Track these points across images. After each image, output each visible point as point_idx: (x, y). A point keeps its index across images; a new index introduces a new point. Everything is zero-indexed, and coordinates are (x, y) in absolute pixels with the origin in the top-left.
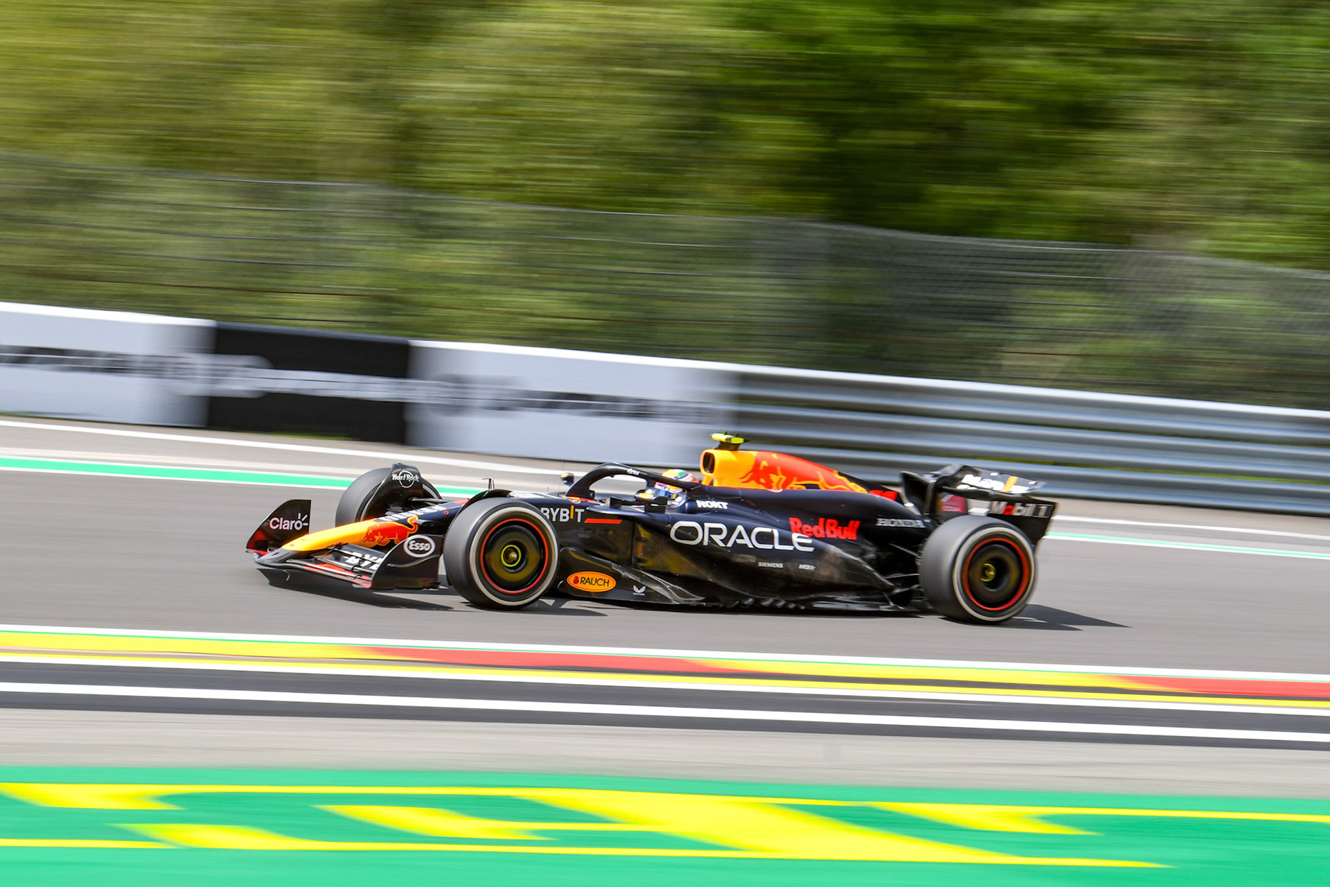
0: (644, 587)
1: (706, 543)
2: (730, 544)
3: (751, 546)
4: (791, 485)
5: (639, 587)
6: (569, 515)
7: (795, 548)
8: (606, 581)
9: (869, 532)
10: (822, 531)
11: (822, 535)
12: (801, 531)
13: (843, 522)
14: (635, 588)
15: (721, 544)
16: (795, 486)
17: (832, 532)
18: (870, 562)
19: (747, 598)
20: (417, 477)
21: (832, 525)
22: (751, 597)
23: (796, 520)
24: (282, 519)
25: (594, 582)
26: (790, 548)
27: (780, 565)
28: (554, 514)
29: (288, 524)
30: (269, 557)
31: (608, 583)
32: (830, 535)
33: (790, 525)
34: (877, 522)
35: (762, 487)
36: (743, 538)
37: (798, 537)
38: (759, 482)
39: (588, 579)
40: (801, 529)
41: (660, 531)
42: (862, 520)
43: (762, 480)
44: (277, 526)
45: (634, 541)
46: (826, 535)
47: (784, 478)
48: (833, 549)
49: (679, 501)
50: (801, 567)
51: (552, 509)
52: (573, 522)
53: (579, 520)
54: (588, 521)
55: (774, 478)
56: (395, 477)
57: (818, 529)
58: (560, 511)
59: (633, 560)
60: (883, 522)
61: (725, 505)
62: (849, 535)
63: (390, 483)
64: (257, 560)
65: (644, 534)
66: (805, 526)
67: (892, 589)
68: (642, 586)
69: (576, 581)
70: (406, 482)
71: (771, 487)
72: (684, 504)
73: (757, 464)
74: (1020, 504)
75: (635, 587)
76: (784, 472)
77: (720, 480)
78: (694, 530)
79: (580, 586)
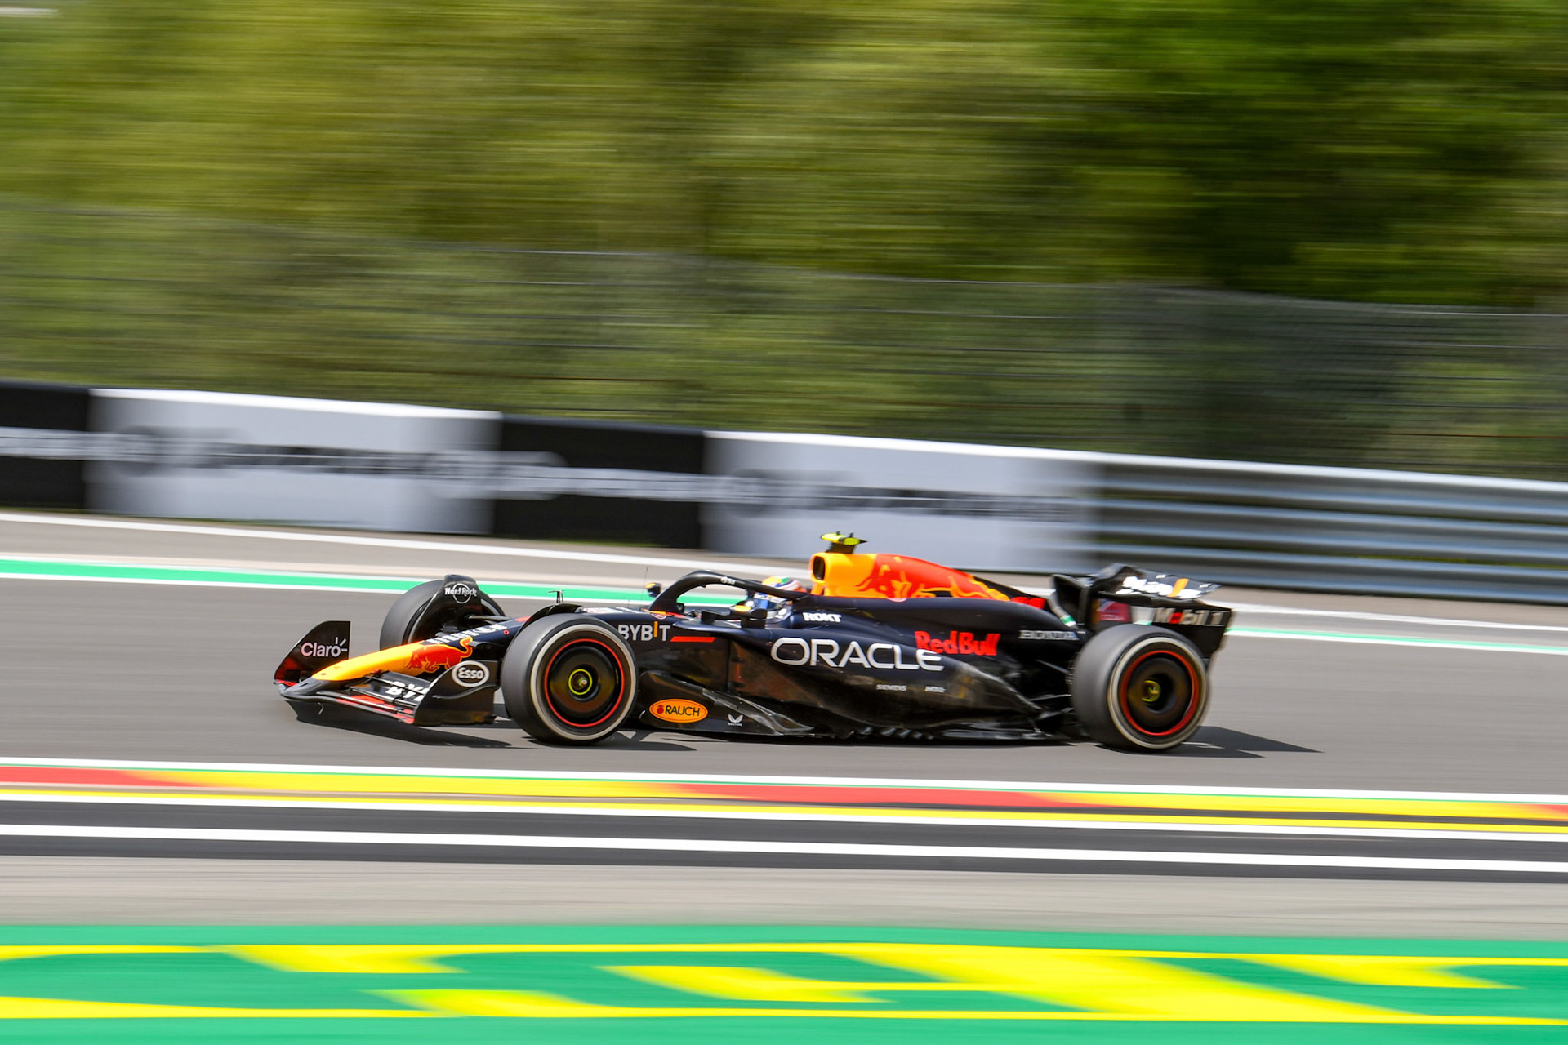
0: (741, 717)
1: (813, 663)
2: (842, 664)
3: (867, 666)
4: (918, 593)
5: (736, 716)
6: (653, 633)
7: (920, 667)
8: (696, 710)
9: (1011, 647)
10: (954, 647)
11: (954, 651)
12: (928, 646)
13: (980, 634)
14: (730, 718)
15: (832, 664)
16: (922, 593)
17: (966, 647)
18: (1012, 682)
19: (865, 726)
20: (474, 591)
21: (966, 638)
22: (868, 726)
23: (923, 633)
24: (315, 644)
25: (681, 712)
26: (914, 667)
27: (903, 688)
28: (635, 632)
29: (323, 650)
30: (297, 689)
31: (698, 712)
32: (963, 651)
33: (915, 640)
34: (1019, 634)
35: (882, 596)
36: (858, 657)
37: (925, 654)
38: (879, 591)
39: (675, 707)
40: (929, 644)
41: (760, 649)
42: (1003, 633)
43: (883, 588)
44: (311, 652)
45: (731, 663)
46: (959, 651)
47: (909, 584)
48: (966, 667)
49: (783, 614)
50: (928, 689)
51: (632, 626)
52: (657, 640)
53: (664, 639)
54: (674, 639)
55: (897, 585)
56: (448, 591)
57: (949, 644)
58: (641, 628)
59: (729, 684)
60: (1027, 635)
61: (837, 618)
62: (988, 649)
63: (443, 598)
64: (282, 692)
65: (741, 652)
66: (934, 641)
67: (1038, 713)
68: (739, 715)
69: (660, 710)
70: (461, 597)
71: (893, 596)
72: (789, 617)
73: (876, 569)
74: (1190, 610)
75: (730, 716)
76: (910, 577)
77: (832, 588)
78: (799, 648)
79: (665, 716)
